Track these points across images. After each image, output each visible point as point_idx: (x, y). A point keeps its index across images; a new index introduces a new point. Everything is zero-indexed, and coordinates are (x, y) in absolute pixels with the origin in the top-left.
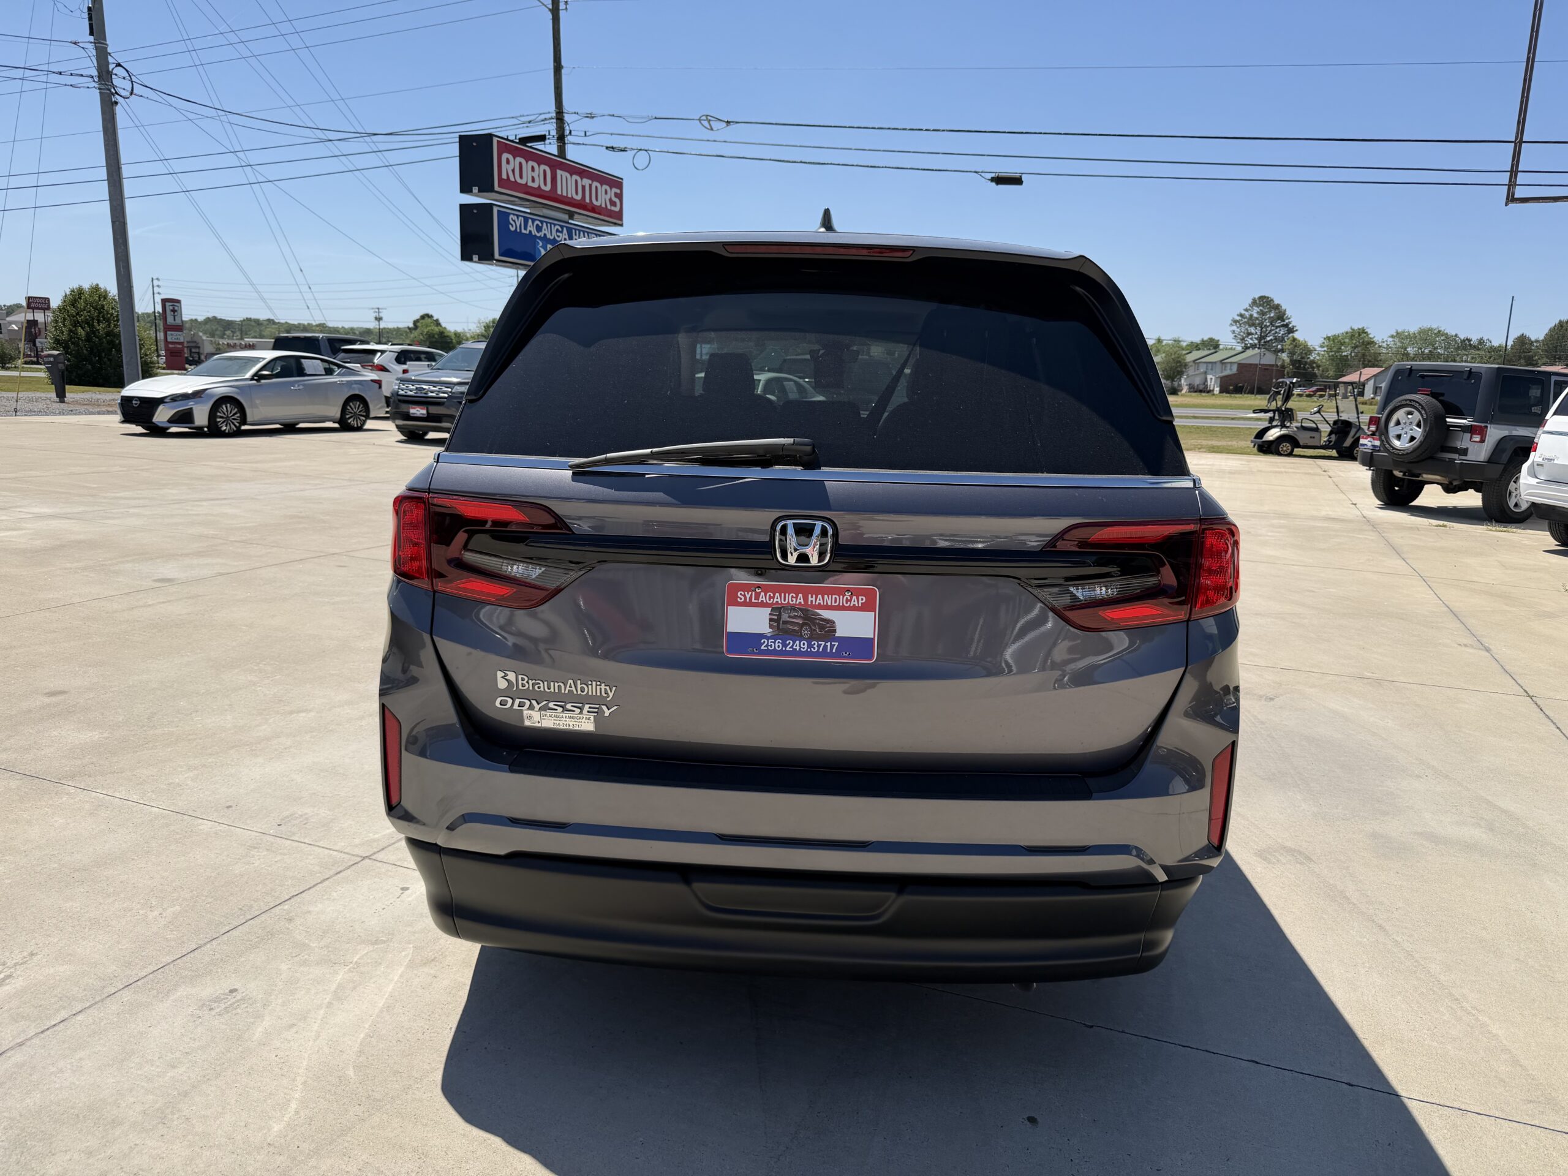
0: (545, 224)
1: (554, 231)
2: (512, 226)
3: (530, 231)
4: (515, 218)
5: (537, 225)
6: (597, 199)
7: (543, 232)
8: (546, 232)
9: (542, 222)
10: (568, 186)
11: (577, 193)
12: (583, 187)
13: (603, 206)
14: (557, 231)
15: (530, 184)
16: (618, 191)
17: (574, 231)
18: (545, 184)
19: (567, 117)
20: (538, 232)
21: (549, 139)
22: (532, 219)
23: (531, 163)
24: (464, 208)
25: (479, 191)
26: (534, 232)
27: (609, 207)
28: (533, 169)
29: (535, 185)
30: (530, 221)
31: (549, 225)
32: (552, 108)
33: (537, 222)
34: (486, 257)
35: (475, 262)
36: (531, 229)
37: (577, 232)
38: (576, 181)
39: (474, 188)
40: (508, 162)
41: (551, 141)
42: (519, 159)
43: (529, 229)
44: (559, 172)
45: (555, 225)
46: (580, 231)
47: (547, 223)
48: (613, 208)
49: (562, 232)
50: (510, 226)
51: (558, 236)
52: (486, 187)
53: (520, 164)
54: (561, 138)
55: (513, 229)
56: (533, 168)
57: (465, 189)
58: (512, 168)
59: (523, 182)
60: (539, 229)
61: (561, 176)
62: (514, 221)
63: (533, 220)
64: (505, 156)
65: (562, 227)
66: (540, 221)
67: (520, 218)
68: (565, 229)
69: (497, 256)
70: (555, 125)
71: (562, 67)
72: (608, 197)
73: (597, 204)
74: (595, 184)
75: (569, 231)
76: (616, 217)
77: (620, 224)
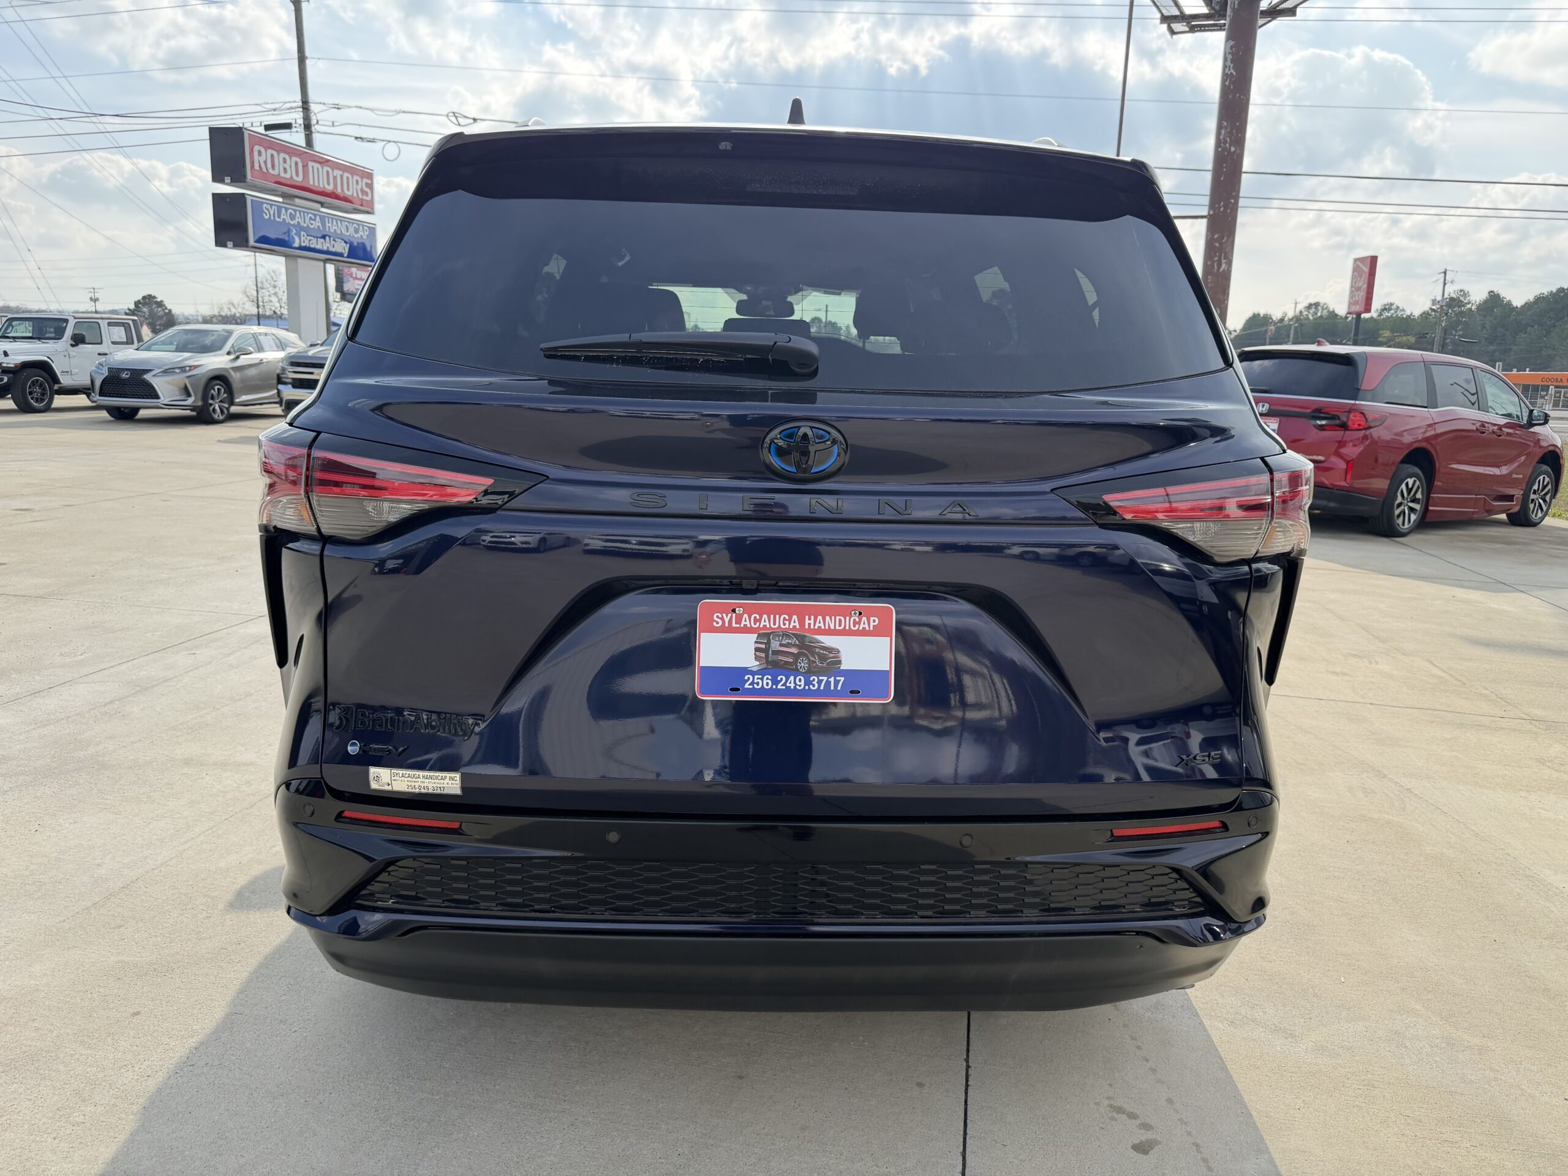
0: (298, 213)
1: (307, 220)
2: (267, 215)
3: (284, 219)
4: (268, 207)
5: (291, 213)
6: (348, 190)
7: (297, 220)
8: (300, 220)
9: (295, 211)
10: (319, 178)
11: (328, 184)
12: (335, 178)
13: (355, 195)
14: (311, 218)
15: (282, 174)
16: (369, 182)
17: (327, 219)
18: (297, 175)
19: (313, 107)
20: (292, 220)
21: (295, 127)
22: (285, 208)
23: (282, 155)
24: (217, 198)
25: (232, 181)
26: (288, 220)
27: (360, 196)
28: (285, 161)
29: (288, 176)
30: (283, 211)
31: (302, 214)
32: (298, 97)
33: (290, 211)
34: (242, 243)
35: (230, 248)
36: (285, 217)
37: (330, 220)
38: (328, 172)
39: (226, 178)
40: (260, 153)
41: (298, 130)
42: (270, 152)
43: (282, 217)
44: (311, 164)
45: (308, 213)
46: (332, 219)
47: (300, 211)
48: (365, 197)
49: (314, 220)
50: (264, 215)
51: (312, 224)
52: (239, 178)
53: (272, 156)
54: (308, 127)
55: (267, 217)
56: (284, 159)
57: (217, 177)
58: (264, 159)
59: (276, 172)
60: (292, 217)
61: (313, 167)
62: (268, 210)
63: (287, 209)
64: (256, 148)
65: (315, 215)
66: (293, 209)
67: (273, 207)
68: (318, 218)
69: (252, 242)
70: (302, 114)
71: (307, 58)
72: (359, 187)
73: (350, 193)
74: (346, 175)
75: (322, 219)
76: (367, 206)
77: (371, 212)
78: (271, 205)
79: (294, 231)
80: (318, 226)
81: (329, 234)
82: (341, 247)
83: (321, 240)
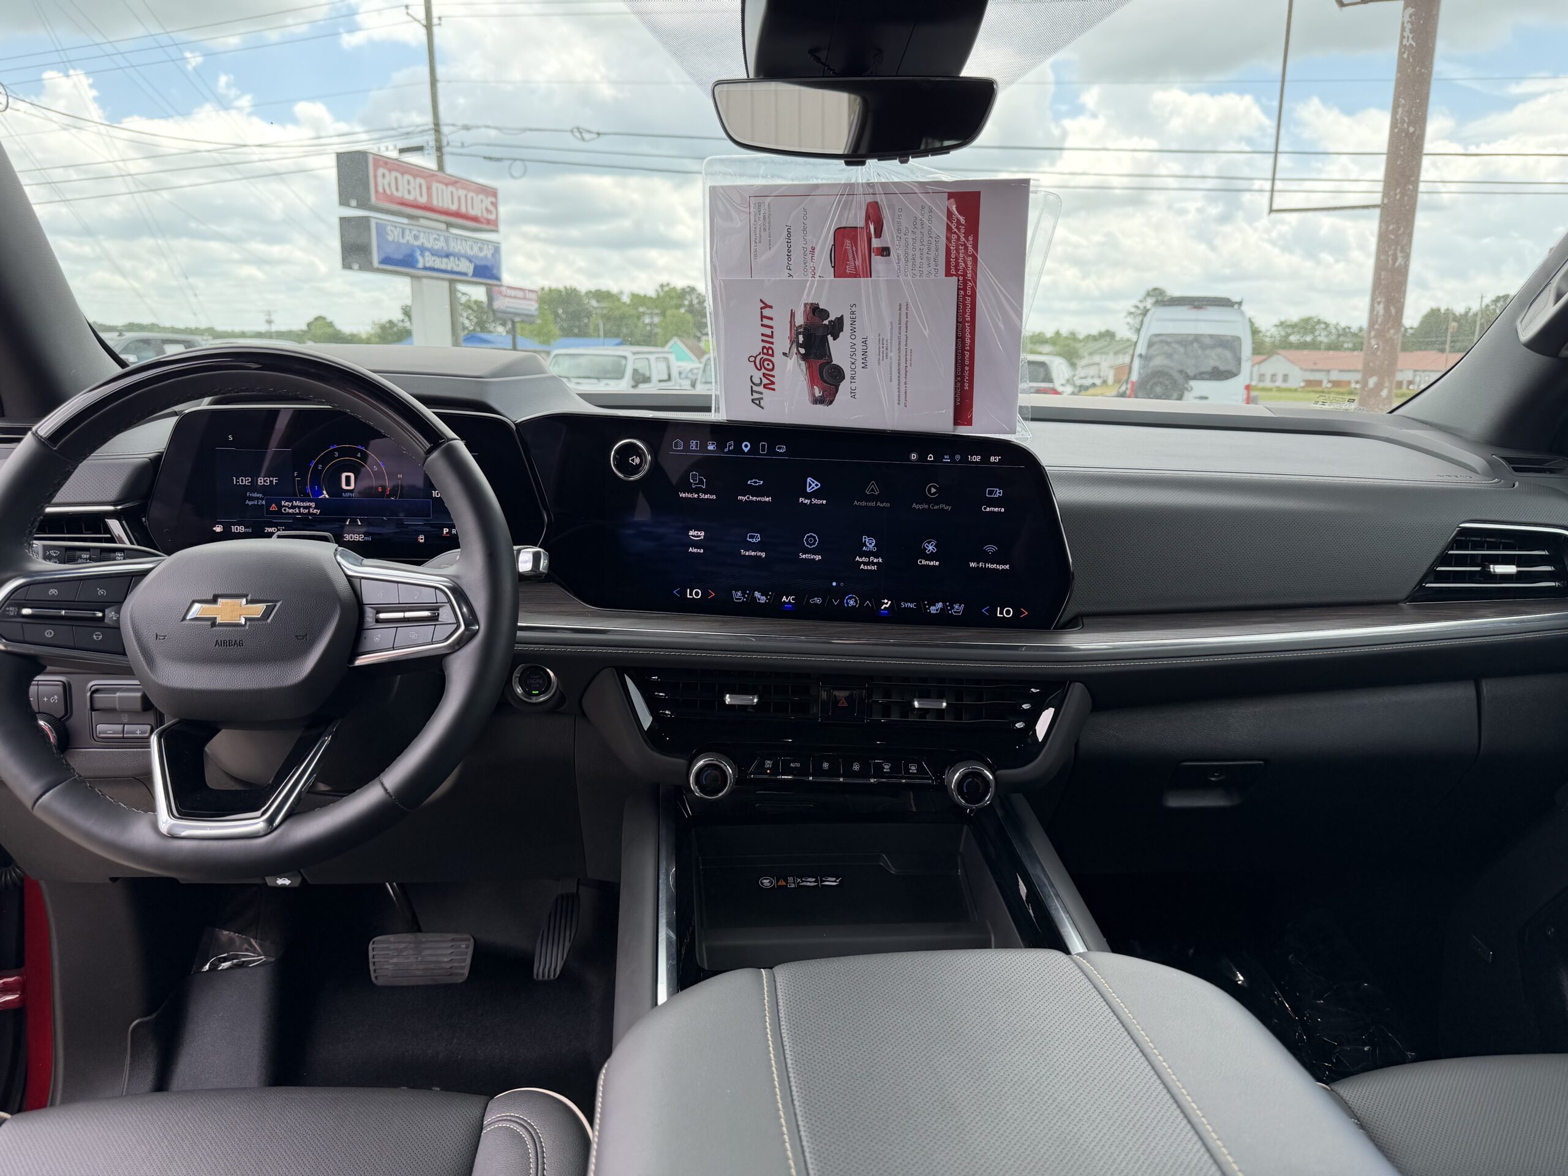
0: (422, 234)
1: (432, 240)
3: (408, 241)
4: (393, 228)
5: (415, 235)
6: (473, 208)
7: (421, 241)
8: (424, 241)
9: (419, 232)
10: (442, 198)
11: (453, 203)
12: (459, 197)
13: (480, 213)
14: (435, 238)
15: (405, 195)
16: (494, 200)
17: (452, 239)
18: (421, 196)
19: (445, 130)
20: (415, 241)
22: (410, 229)
23: (407, 177)
24: (344, 221)
25: (357, 204)
26: (412, 241)
27: (485, 215)
29: (411, 197)
30: (407, 232)
34: (367, 267)
35: (356, 271)
36: (409, 238)
37: (456, 239)
38: (452, 192)
39: (352, 201)
40: (384, 176)
42: (394, 174)
43: (406, 238)
44: (435, 185)
47: (424, 232)
48: (489, 216)
49: (438, 240)
50: (389, 237)
51: (436, 244)
52: (363, 201)
53: (396, 179)
54: (439, 149)
55: (391, 239)
56: (410, 182)
57: (344, 202)
58: (388, 182)
59: (400, 194)
61: (437, 188)
62: (392, 231)
64: (381, 171)
65: (440, 235)
66: (416, 231)
67: (398, 229)
68: (442, 238)
69: (376, 264)
70: (433, 136)
71: (438, 81)
72: (484, 206)
73: (475, 212)
74: (471, 194)
75: (447, 239)
76: (492, 225)
77: (496, 231)
78: (396, 227)
79: (419, 252)
80: (443, 247)
81: (454, 254)
82: (467, 267)
83: (445, 260)
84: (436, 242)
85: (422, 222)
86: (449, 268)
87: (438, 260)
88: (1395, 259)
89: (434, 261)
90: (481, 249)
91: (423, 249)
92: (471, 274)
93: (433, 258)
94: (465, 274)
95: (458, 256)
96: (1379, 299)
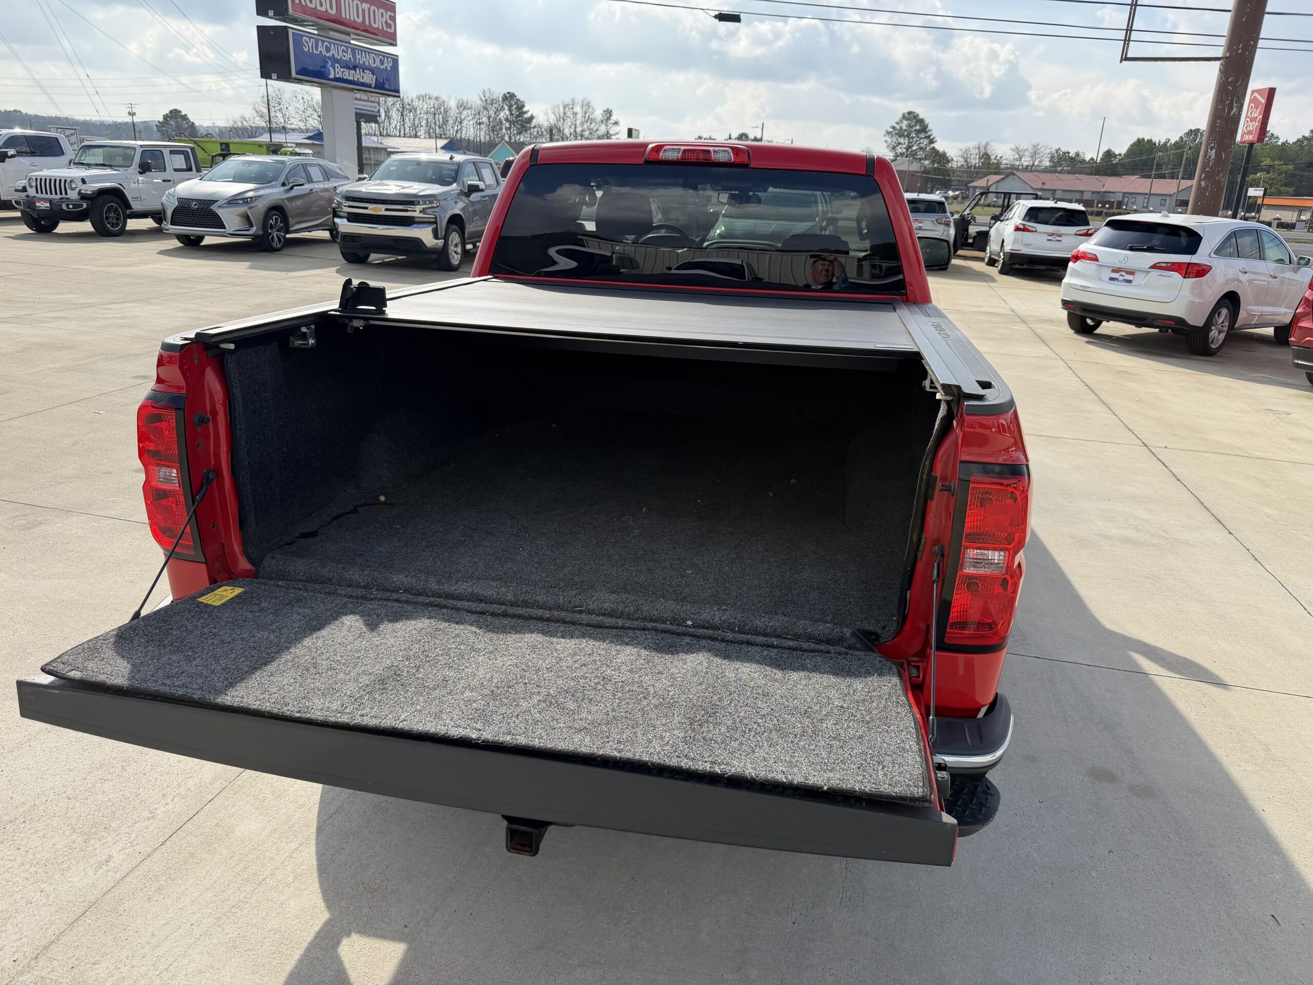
0: (332, 45)
1: (340, 52)
2: (306, 47)
4: (307, 39)
5: (326, 46)
6: (375, 23)
7: (332, 52)
9: (329, 43)
10: (350, 10)
11: (358, 17)
12: (363, 11)
13: (381, 28)
14: (343, 50)
15: (319, 8)
16: (392, 14)
17: (357, 51)
18: (331, 9)
20: (327, 53)
24: (261, 30)
25: (274, 14)
26: (324, 52)
27: (385, 29)
29: (323, 9)
30: (320, 42)
31: (336, 46)
33: (326, 43)
34: (285, 76)
35: (275, 80)
36: (322, 50)
38: (357, 4)
39: (270, 11)
43: (319, 49)
45: (341, 46)
46: (362, 51)
48: (389, 30)
49: (347, 52)
50: (304, 47)
51: (344, 56)
52: (281, 11)
55: (306, 50)
57: (261, 11)
59: (313, 6)
60: (328, 50)
61: (345, 1)
62: (307, 42)
63: (323, 42)
65: (347, 47)
67: (312, 40)
68: (349, 49)
69: (294, 74)
72: (384, 20)
73: (376, 26)
74: (373, 8)
75: (353, 50)
76: (392, 39)
77: (395, 45)
78: (310, 38)
79: (330, 63)
80: (350, 58)
81: (359, 65)
82: (369, 78)
83: (352, 72)
84: (344, 54)
85: (332, 34)
86: (356, 79)
87: (347, 71)
88: (1231, 109)
89: (343, 72)
90: (382, 62)
91: (335, 60)
92: (373, 86)
93: (342, 70)
94: (369, 86)
95: (364, 68)
96: (1212, 145)
